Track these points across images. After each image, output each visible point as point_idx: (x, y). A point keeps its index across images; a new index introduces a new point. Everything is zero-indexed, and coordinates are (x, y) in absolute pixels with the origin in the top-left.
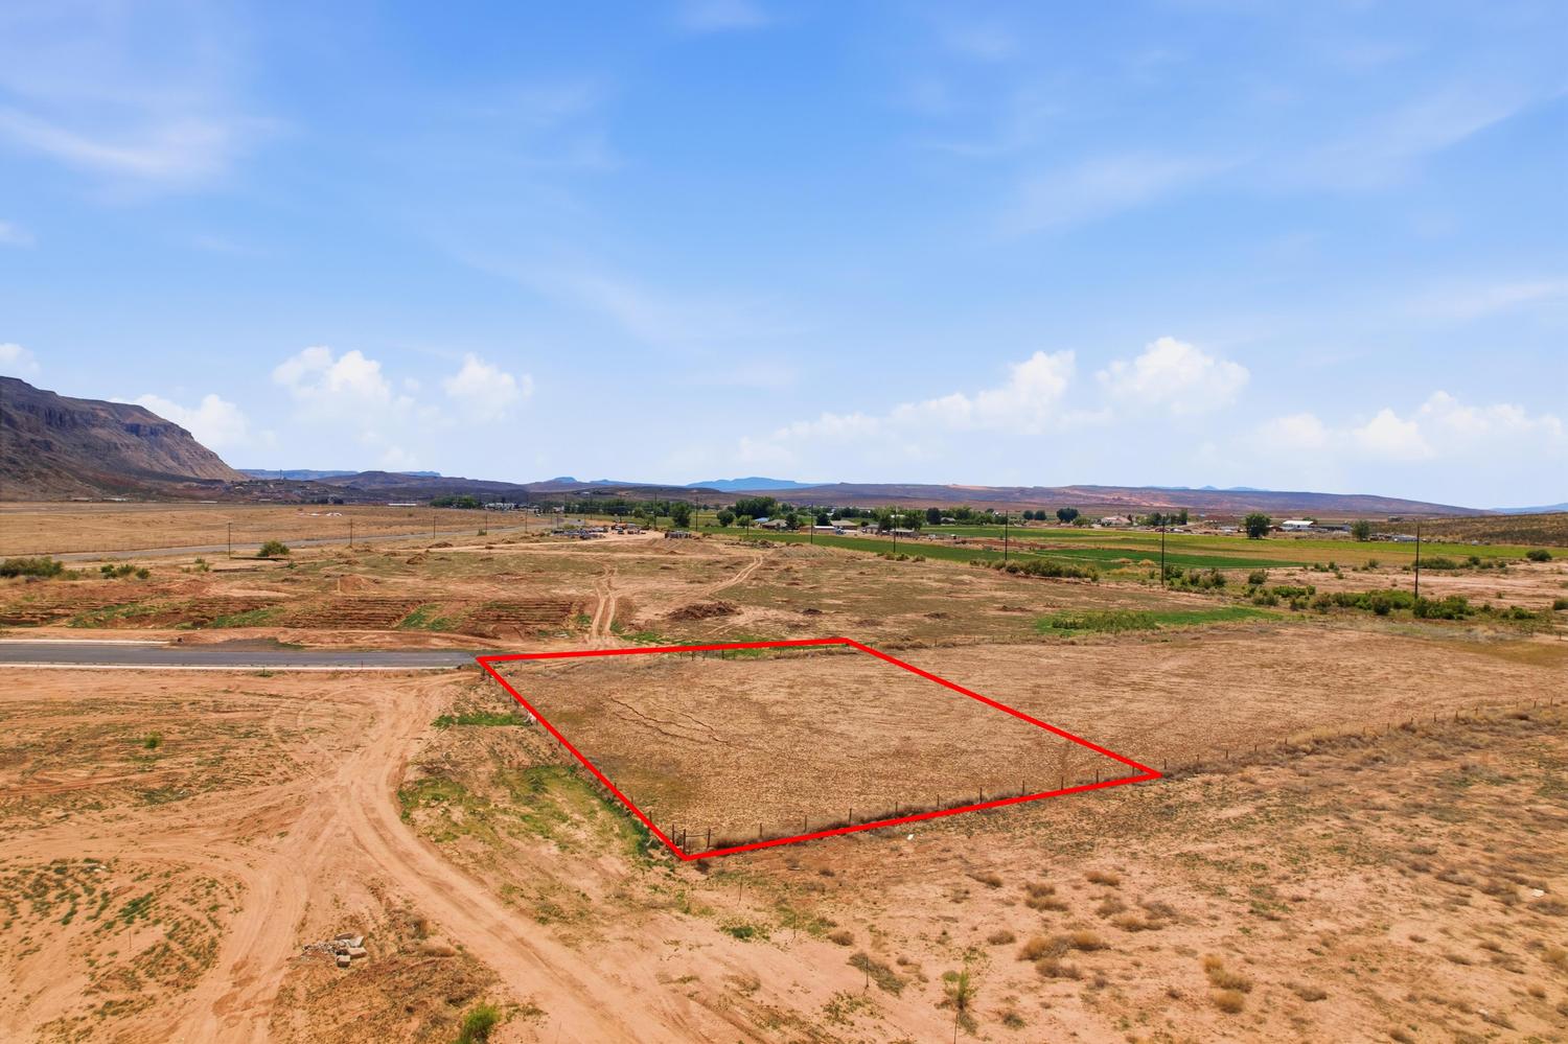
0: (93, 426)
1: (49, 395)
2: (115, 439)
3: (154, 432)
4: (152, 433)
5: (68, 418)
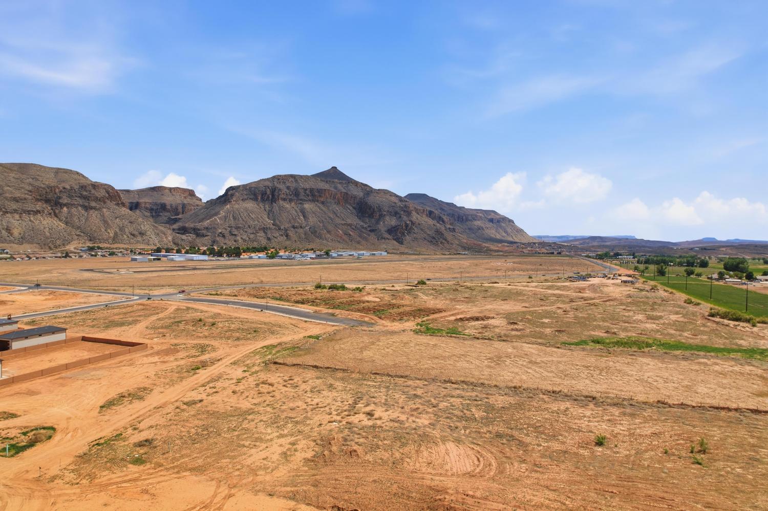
0: (476, 220)
1: (462, 208)
2: (483, 225)
3: (498, 221)
4: (498, 222)
5: (464, 218)
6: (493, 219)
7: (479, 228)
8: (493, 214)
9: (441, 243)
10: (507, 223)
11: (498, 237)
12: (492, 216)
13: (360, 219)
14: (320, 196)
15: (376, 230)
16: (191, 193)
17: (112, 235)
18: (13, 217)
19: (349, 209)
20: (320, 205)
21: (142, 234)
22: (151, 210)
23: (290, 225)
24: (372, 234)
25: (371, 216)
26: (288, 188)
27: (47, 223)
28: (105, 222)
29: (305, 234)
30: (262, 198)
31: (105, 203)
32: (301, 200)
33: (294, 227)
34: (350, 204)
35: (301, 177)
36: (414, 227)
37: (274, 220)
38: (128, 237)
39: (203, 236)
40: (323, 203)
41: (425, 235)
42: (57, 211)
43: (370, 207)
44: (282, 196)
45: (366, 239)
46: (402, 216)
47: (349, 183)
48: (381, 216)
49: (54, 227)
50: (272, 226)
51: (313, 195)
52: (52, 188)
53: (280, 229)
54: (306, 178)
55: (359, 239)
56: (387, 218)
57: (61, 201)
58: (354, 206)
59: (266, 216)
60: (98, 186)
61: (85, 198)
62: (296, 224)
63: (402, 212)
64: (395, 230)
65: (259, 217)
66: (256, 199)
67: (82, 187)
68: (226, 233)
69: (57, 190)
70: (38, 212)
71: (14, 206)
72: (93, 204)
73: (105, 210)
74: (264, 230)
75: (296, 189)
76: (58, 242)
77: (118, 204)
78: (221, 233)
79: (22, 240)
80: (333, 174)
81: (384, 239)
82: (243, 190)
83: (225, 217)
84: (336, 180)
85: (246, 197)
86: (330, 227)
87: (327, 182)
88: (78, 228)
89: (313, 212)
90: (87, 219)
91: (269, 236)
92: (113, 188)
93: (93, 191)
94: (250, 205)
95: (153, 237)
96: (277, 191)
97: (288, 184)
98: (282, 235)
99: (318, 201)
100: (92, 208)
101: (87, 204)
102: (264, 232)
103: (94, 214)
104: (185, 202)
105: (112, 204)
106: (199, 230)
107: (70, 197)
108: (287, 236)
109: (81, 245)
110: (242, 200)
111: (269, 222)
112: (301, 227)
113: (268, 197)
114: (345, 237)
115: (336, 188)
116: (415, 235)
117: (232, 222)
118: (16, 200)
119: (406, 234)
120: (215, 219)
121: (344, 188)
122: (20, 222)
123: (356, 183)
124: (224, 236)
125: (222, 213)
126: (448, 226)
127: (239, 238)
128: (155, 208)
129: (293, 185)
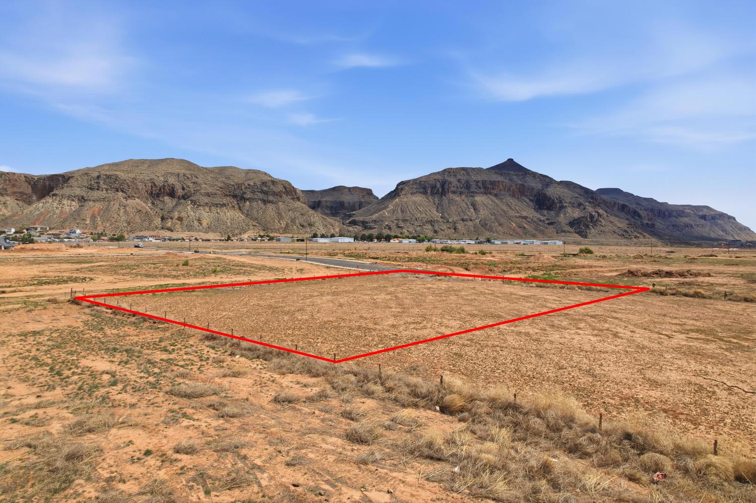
0: (682, 217)
1: (664, 204)
2: (691, 222)
3: (713, 218)
4: (712, 219)
5: (667, 213)
6: (706, 215)
7: (687, 226)
8: (706, 210)
9: (636, 237)
10: (726, 220)
11: (713, 235)
12: (705, 212)
13: (537, 211)
14: (493, 188)
15: (555, 222)
16: (369, 192)
17: (283, 226)
18: (204, 209)
19: (526, 202)
20: (494, 198)
21: (311, 225)
22: (331, 208)
23: (459, 218)
24: (551, 226)
25: (549, 208)
26: (459, 181)
27: (231, 215)
28: (279, 214)
29: (475, 227)
30: (431, 191)
31: (281, 197)
32: (473, 192)
33: (463, 220)
34: (526, 196)
35: (473, 169)
36: (600, 219)
37: (442, 213)
38: (298, 227)
39: (371, 228)
40: (496, 195)
41: (615, 228)
42: (241, 205)
43: (550, 198)
44: (453, 189)
45: (543, 232)
46: (587, 208)
47: (526, 174)
48: (562, 207)
49: (236, 218)
50: (439, 219)
51: (485, 187)
52: (239, 186)
53: (448, 222)
54: (479, 170)
55: (534, 232)
56: (569, 210)
57: (245, 196)
58: (531, 198)
59: (435, 209)
60: (277, 182)
61: (266, 193)
62: (465, 217)
63: (587, 204)
64: (578, 223)
65: (428, 210)
66: (425, 193)
67: (263, 183)
68: (393, 226)
69: (243, 187)
70: (224, 205)
71: (206, 200)
72: (271, 198)
73: (280, 203)
74: (431, 222)
75: (467, 182)
76: (236, 231)
77: (293, 199)
78: (387, 225)
79: (209, 229)
80: (510, 166)
81: (564, 232)
82: (413, 184)
83: (394, 211)
84: (512, 172)
85: (415, 191)
86: (502, 220)
87: (501, 174)
88: (256, 219)
89: (484, 204)
90: (264, 212)
91: (436, 228)
92: (290, 184)
93: (272, 187)
94: (419, 198)
95: (321, 228)
96: (447, 184)
97: (459, 177)
98: (449, 228)
99: (490, 194)
100: (269, 202)
101: (266, 199)
102: (431, 225)
103: (270, 207)
104: (362, 200)
105: (287, 199)
106: (367, 223)
107: (253, 192)
108: (455, 229)
109: (255, 234)
110: (411, 193)
111: (437, 215)
112: (471, 220)
113: (438, 190)
114: (519, 230)
115: (511, 180)
116: (602, 228)
117: (400, 215)
118: (208, 195)
119: (590, 227)
120: (384, 213)
121: (520, 180)
122: (209, 213)
123: (534, 175)
124: (390, 228)
125: (391, 207)
126: (645, 221)
127: (405, 231)
128: (334, 206)
129: (464, 178)
